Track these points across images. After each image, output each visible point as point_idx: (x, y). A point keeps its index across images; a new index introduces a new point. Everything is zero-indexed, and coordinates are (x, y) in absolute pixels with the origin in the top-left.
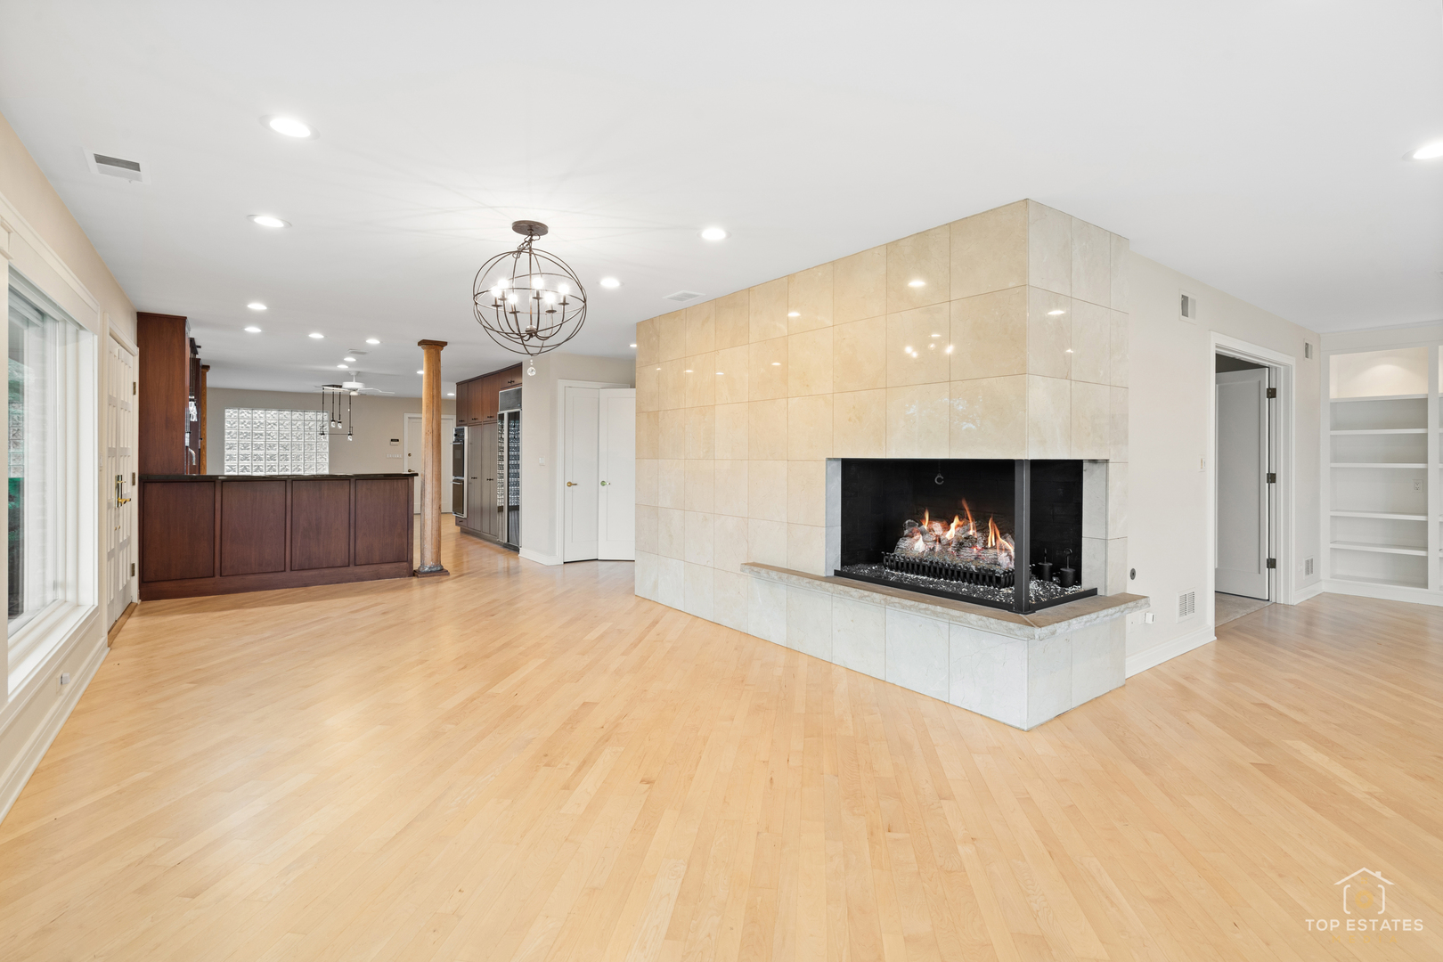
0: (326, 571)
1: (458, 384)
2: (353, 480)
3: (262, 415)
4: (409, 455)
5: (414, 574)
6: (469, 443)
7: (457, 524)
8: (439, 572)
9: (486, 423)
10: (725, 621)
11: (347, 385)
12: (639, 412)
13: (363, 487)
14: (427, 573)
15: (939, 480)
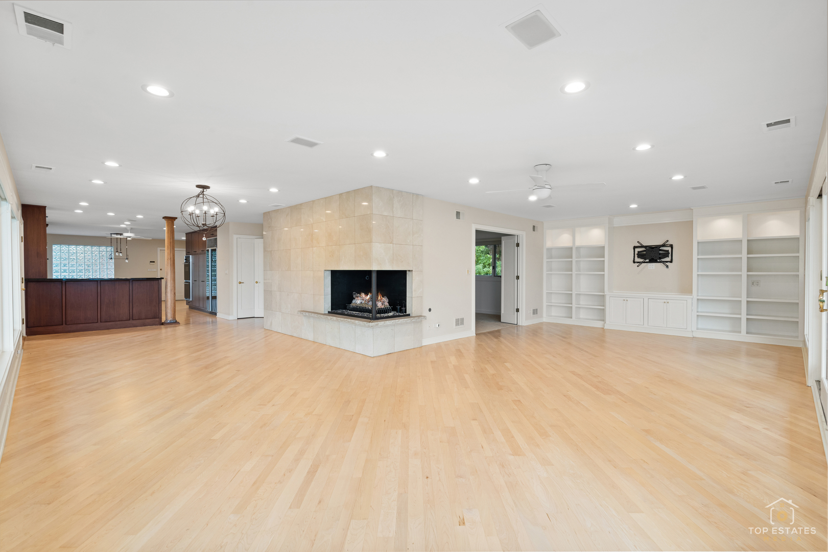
0: (118, 322)
1: (186, 234)
2: (131, 281)
3: (74, 249)
4: (161, 269)
5: (163, 324)
6: (193, 264)
7: (187, 304)
8: (175, 323)
9: (200, 254)
10: (295, 335)
11: (126, 235)
12: (265, 251)
13: (136, 284)
14: (169, 323)
15: (367, 278)
